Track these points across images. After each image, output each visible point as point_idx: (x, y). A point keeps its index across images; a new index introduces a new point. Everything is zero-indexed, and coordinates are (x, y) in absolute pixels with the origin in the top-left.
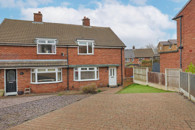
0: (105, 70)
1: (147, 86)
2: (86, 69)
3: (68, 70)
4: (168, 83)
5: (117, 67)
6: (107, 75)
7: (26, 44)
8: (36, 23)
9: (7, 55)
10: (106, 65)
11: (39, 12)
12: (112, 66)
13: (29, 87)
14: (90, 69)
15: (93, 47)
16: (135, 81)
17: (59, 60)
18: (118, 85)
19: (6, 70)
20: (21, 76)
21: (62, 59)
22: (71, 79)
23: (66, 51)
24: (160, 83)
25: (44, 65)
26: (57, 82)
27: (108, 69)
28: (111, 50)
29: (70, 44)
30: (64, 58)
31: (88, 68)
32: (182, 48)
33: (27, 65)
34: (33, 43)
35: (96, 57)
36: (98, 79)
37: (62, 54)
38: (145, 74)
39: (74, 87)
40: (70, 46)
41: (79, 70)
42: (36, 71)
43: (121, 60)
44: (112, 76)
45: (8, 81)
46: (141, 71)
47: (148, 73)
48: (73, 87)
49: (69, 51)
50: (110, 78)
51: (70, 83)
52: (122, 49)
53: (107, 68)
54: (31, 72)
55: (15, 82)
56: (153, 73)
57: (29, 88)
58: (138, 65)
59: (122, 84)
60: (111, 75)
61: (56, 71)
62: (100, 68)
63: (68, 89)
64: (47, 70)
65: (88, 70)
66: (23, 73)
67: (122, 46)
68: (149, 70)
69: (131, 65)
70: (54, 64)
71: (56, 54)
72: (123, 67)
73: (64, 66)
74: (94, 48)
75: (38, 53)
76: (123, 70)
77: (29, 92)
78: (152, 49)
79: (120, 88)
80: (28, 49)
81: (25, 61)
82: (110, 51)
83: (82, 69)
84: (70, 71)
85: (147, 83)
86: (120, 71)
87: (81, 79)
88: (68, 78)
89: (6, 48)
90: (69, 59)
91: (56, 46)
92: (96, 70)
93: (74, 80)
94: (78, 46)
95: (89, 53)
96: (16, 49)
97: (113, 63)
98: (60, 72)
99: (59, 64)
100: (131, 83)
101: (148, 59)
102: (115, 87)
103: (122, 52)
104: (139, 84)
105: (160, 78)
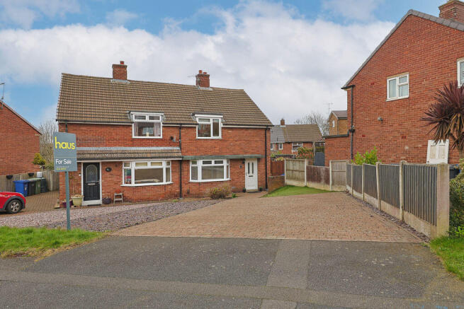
0: (240, 164)
1: (306, 187)
2: (210, 162)
3: (181, 164)
4: (333, 181)
5: (259, 160)
6: (243, 173)
7: (115, 121)
8: (117, 81)
9: (85, 140)
10: (241, 156)
11: (122, 62)
12: (251, 158)
13: (120, 192)
14: (216, 162)
15: (221, 125)
16: (288, 182)
17: (166, 148)
18: (260, 190)
19: (84, 164)
20: (108, 174)
21: (171, 146)
22: (186, 180)
23: (178, 132)
24: (323, 181)
25: (145, 155)
26: (164, 183)
27: (244, 163)
28: (250, 131)
29: (185, 122)
30: (174, 145)
31: (213, 161)
32: (353, 131)
33: (119, 155)
34: (127, 121)
35: (226, 144)
36: (229, 179)
37: (172, 138)
38: (302, 169)
39: (191, 192)
40: (184, 124)
41: (200, 164)
42: (133, 166)
43: (264, 148)
44: (251, 174)
45: (87, 182)
46: (297, 166)
47: (307, 167)
48: (188, 193)
49: (182, 134)
50: (247, 177)
51: (183, 185)
52: (266, 129)
53: (243, 160)
54: (123, 167)
55: (98, 184)
56: (314, 168)
57: (121, 194)
58: (291, 157)
59: (267, 187)
60: (249, 173)
61: (164, 166)
62: (231, 161)
63: (180, 195)
64: (149, 163)
65: (213, 164)
66: (110, 170)
67: (266, 124)
68: (309, 163)
69: (280, 156)
70: (161, 155)
71: (161, 137)
72: (269, 159)
73: (174, 157)
74: (222, 128)
75: (134, 137)
76: (269, 164)
77: (121, 199)
78: (317, 125)
79: (264, 193)
80: (118, 130)
81: (114, 149)
82: (246, 132)
83: (204, 163)
84: (184, 166)
85: (305, 183)
86: (263, 166)
87: (203, 178)
88: (181, 177)
89: (84, 128)
90: (183, 145)
91: (162, 125)
92: (225, 164)
93: (191, 181)
94: (197, 124)
95: (214, 135)
96: (100, 130)
97: (252, 153)
98: (168, 167)
99: (169, 155)
100: (282, 185)
101: (308, 144)
102: (254, 192)
103: (268, 135)
104: (292, 186)
105: (323, 174)
